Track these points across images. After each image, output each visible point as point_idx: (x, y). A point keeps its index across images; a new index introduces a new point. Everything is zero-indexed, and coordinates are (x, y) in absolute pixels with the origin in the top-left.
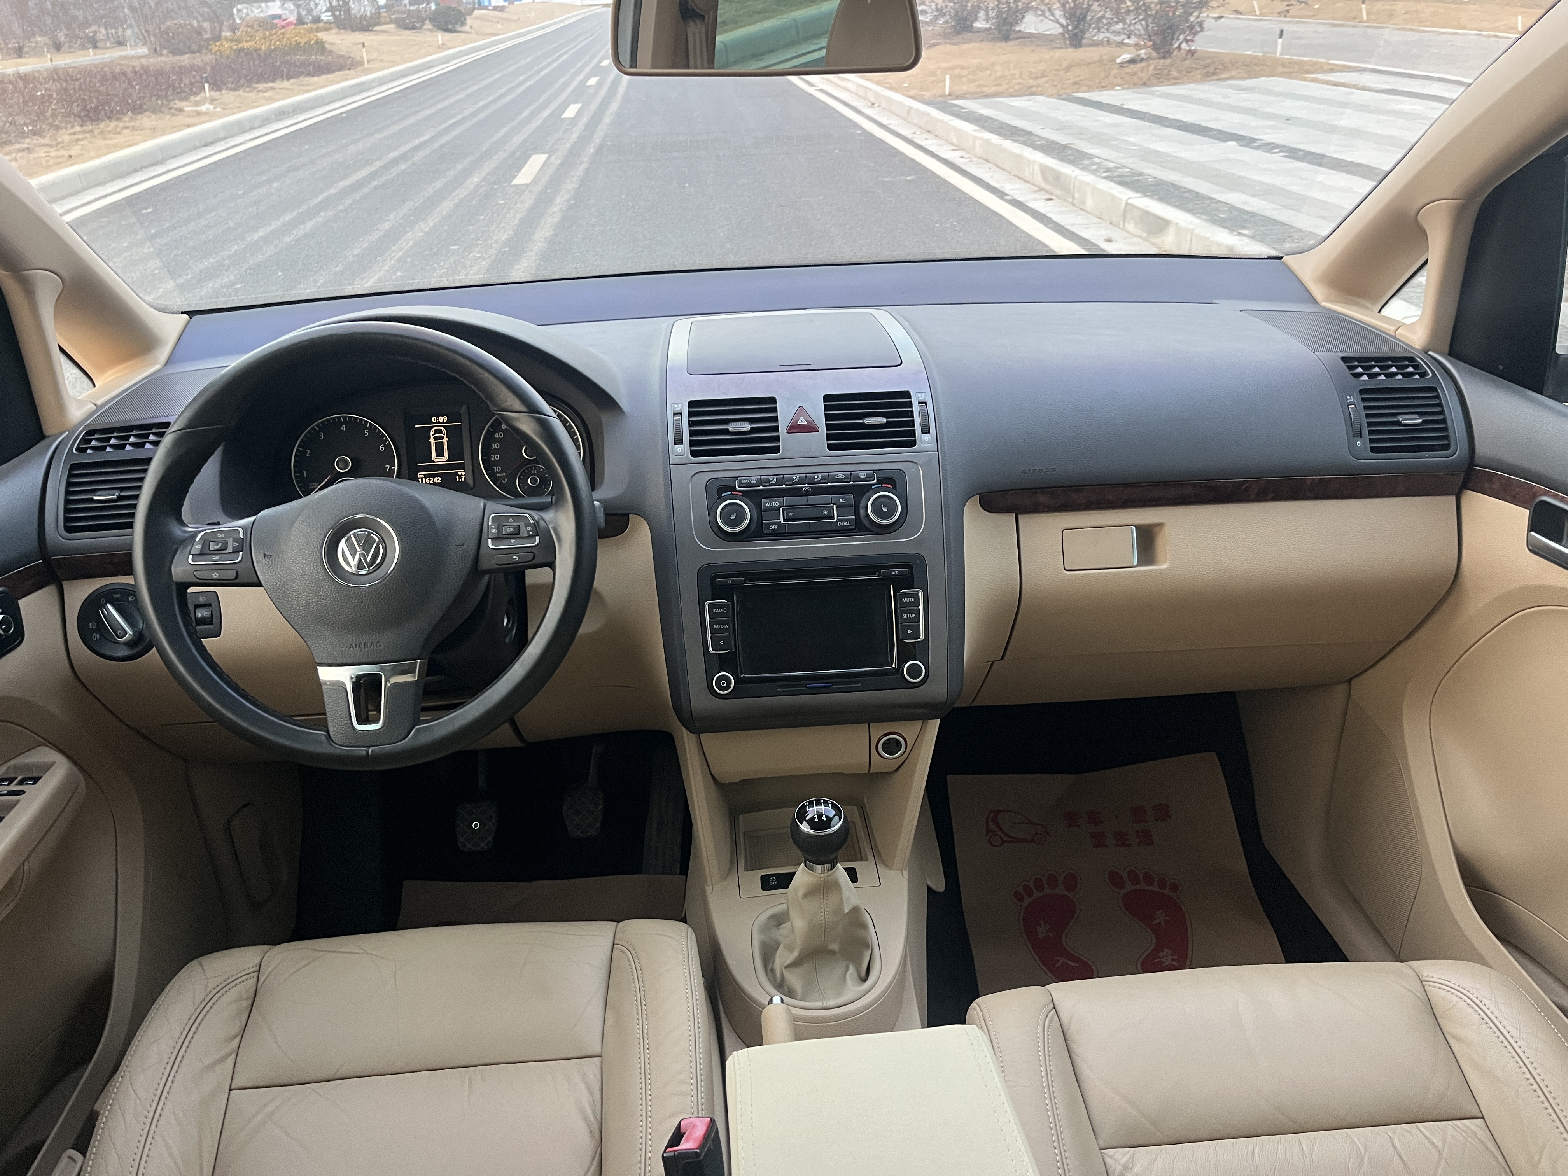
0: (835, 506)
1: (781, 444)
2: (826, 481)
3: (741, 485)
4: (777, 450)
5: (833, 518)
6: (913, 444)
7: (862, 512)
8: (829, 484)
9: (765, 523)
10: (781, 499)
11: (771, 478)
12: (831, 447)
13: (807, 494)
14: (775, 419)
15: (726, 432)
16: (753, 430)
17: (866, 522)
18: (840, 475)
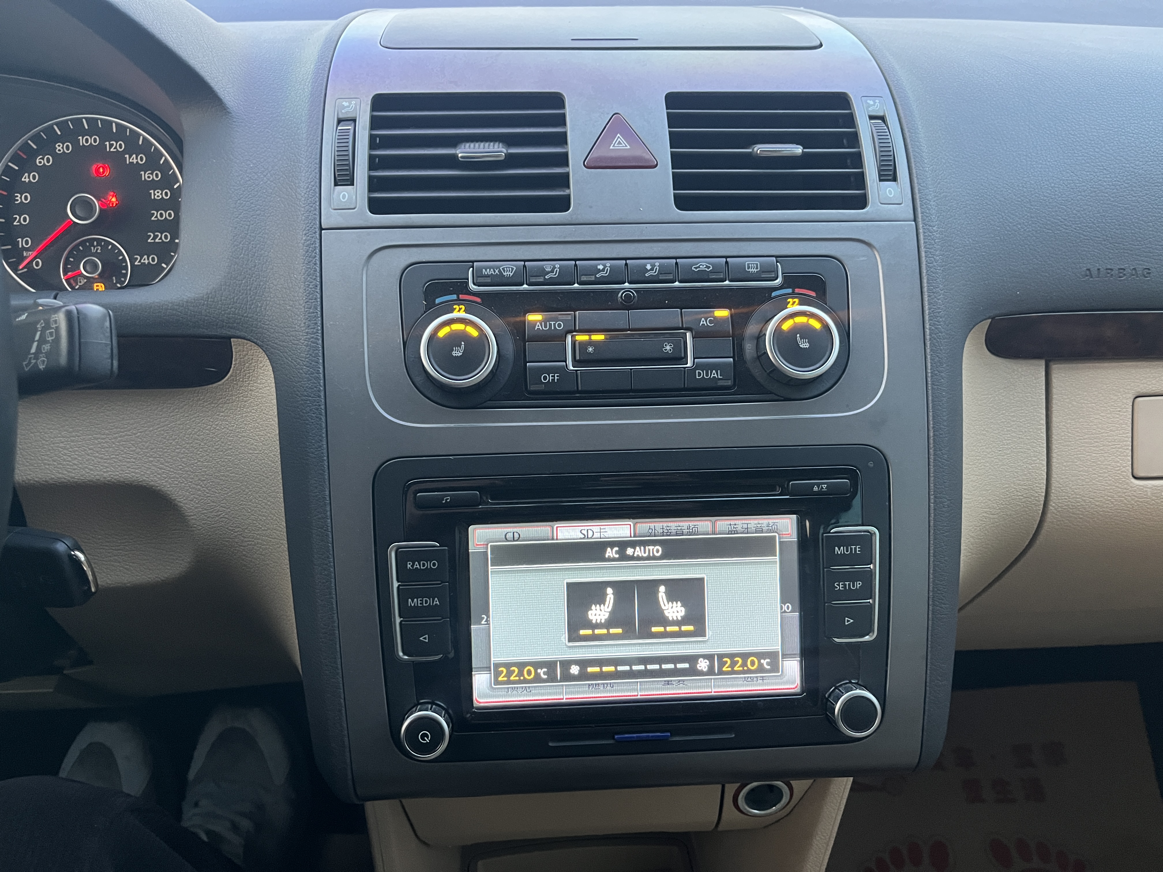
0: (688, 335)
1: (572, 191)
2: (671, 277)
3: (481, 280)
4: (563, 204)
5: (683, 359)
6: (861, 202)
7: (749, 348)
8: (677, 284)
9: (531, 368)
10: (568, 316)
11: (548, 266)
12: (682, 203)
13: (628, 304)
14: (562, 139)
15: (452, 162)
16: (511, 161)
17: (756, 371)
18: (703, 265)
